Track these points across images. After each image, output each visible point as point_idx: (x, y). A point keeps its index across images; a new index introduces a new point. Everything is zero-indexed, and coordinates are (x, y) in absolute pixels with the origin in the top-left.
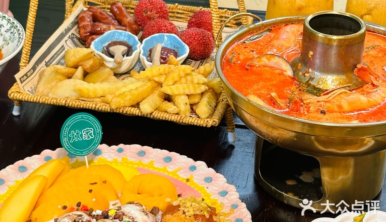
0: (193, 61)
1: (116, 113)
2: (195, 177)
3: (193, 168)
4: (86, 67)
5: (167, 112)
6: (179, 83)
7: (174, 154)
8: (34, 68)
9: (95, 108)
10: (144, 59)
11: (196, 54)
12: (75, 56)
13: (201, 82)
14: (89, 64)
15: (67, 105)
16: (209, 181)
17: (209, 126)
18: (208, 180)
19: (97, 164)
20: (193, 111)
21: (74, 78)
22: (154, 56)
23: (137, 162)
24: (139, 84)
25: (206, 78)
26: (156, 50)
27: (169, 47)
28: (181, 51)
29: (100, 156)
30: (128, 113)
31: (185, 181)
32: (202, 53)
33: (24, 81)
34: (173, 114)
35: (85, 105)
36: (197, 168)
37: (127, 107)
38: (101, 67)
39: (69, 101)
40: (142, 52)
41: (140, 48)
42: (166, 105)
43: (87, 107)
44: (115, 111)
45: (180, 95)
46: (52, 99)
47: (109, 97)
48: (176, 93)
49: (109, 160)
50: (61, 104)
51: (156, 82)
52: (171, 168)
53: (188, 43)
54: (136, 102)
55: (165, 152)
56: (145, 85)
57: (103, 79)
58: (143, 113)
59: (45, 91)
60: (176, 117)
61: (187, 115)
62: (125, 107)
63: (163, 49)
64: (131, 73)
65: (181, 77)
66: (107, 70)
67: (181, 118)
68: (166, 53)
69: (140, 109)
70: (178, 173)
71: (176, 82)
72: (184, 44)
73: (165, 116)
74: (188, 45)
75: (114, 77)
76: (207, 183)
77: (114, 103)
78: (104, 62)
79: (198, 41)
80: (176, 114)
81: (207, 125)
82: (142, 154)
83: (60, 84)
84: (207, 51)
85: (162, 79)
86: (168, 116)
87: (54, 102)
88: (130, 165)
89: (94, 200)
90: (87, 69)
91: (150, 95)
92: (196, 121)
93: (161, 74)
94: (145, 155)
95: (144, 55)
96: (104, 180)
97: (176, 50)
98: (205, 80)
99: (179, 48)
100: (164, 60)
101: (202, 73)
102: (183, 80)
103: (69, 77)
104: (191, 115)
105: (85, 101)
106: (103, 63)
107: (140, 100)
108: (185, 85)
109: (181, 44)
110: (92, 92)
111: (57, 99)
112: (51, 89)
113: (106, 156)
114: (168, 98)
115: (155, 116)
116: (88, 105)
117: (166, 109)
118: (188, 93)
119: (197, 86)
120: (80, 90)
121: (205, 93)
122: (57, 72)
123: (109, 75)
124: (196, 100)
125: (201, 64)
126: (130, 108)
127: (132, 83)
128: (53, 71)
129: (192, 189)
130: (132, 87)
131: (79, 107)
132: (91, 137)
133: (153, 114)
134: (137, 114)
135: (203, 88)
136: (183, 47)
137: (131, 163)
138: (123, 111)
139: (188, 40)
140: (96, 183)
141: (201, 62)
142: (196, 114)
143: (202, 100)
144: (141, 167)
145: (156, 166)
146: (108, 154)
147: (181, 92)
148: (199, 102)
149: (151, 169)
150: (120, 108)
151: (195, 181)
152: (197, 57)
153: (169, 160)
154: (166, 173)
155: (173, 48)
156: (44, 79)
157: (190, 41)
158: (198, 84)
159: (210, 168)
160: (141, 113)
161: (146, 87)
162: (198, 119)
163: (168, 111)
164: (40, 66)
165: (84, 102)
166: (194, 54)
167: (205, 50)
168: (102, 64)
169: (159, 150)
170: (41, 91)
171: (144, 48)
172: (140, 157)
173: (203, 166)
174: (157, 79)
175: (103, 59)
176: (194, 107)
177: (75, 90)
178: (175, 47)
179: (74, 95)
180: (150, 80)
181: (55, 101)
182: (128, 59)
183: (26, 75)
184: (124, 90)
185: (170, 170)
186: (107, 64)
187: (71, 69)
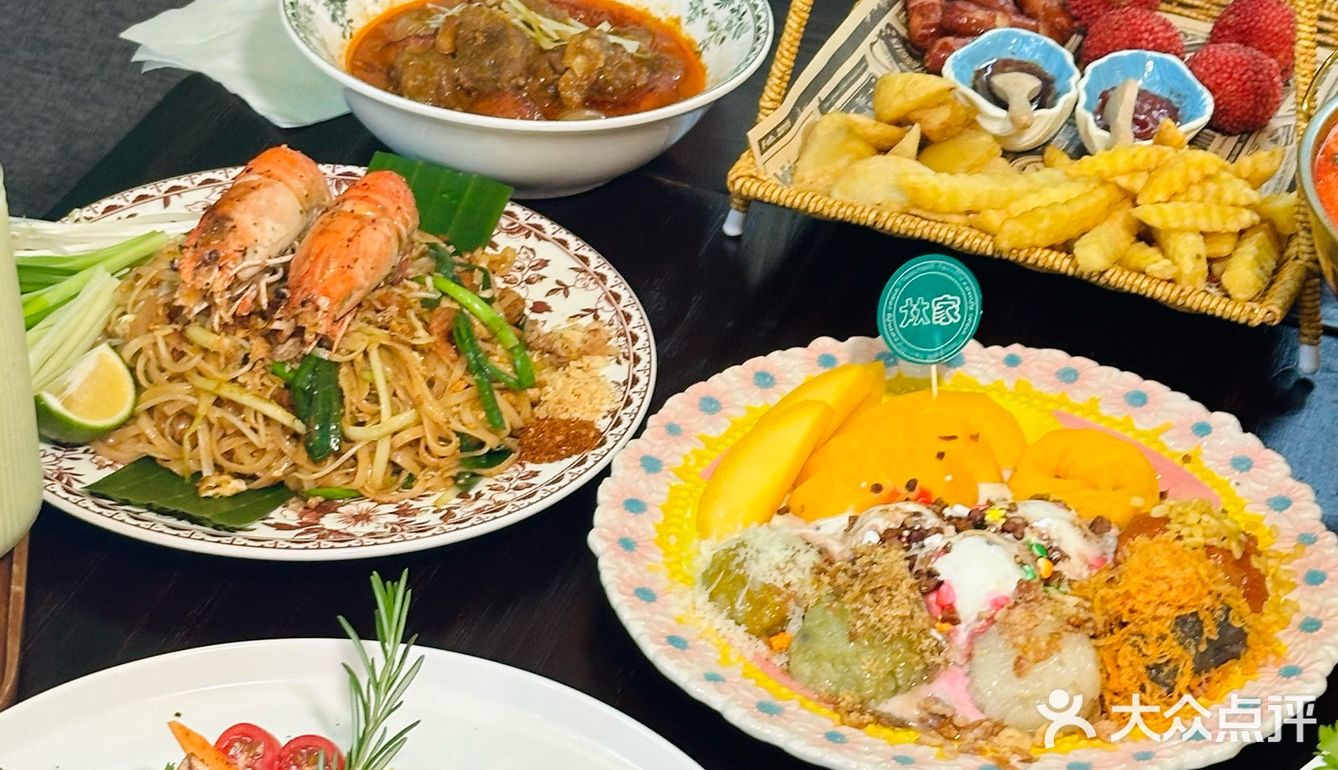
0: (1218, 135)
1: (1007, 260)
2: (1205, 452)
3: (1203, 430)
4: (927, 128)
5: (1144, 273)
6: (1183, 197)
7: (1153, 387)
8: (793, 116)
9: (954, 241)
10: (1087, 119)
11: (1231, 119)
12: (904, 95)
13: (1243, 201)
14: (937, 119)
15: (879, 226)
16: (1243, 466)
17: (1255, 323)
18: (1242, 464)
19: (952, 389)
20: (1213, 279)
21: (897, 154)
22: (1116, 116)
23: (1054, 395)
24: (1074, 190)
25: (1254, 189)
26: (1122, 98)
27: (1156, 90)
28: (1189, 108)
29: (958, 369)
30: (1040, 263)
31: (1178, 460)
32: (1246, 118)
33: (768, 148)
34: (1162, 280)
35: (926, 231)
36: (1214, 430)
37: (1040, 250)
38: (967, 130)
39: (885, 215)
40: (1083, 99)
41: (1077, 88)
42: (1143, 255)
43: (933, 238)
44: (1005, 256)
45: (1182, 231)
46: (841, 206)
47: (993, 219)
48: (1175, 225)
49: (983, 382)
50: (862, 222)
51: (1120, 189)
52: (1142, 423)
53: (1212, 85)
54: (1061, 240)
55: (1131, 379)
56: (1090, 194)
57: (971, 162)
58: (1079, 269)
59: (821, 180)
60: (1168, 290)
61: (1197, 285)
62: (1035, 247)
63: (1143, 95)
64: (1046, 155)
65: (1191, 184)
66: (985, 139)
67: (1183, 294)
68: (1147, 107)
69: (1073, 258)
70: (1162, 438)
71: (1175, 194)
72: (1200, 87)
73: (1138, 282)
74: (1212, 91)
75: (1003, 161)
76: (1237, 473)
77: (1007, 235)
78: (979, 118)
79: (1240, 83)
80: (1170, 281)
81: (1248, 320)
82: (1069, 376)
83: (860, 166)
84: (1260, 112)
85: (1137, 183)
86: (1145, 284)
87: (845, 213)
88: (1036, 402)
89: (949, 478)
90: (930, 130)
91: (1102, 222)
92: (1222, 306)
93: (1135, 170)
94: (1076, 379)
95: (1087, 107)
96: (975, 433)
97: (1174, 99)
98: (1254, 196)
99: (1185, 97)
100: (1143, 129)
101: (1245, 176)
102: (1196, 192)
103: (883, 150)
104: (1208, 289)
105: (929, 220)
106: (974, 121)
107: (1074, 232)
108: (1200, 206)
109: (1191, 88)
110: (944, 197)
111: (855, 208)
112: (837, 177)
113: (976, 372)
114: (1146, 235)
115: (1113, 280)
116: (935, 231)
117: (1142, 265)
118: (1205, 228)
119: (1231, 210)
120: (915, 190)
121: (1248, 234)
122: (850, 131)
123: (990, 155)
124: (1224, 248)
125: (1239, 146)
126: (1047, 252)
127: (1055, 184)
128: (840, 129)
129: (1198, 484)
130: (1055, 195)
131: (910, 233)
132: (951, 320)
133: (1108, 275)
134: (1063, 270)
135: (1247, 218)
136: (1199, 95)
137: (1039, 396)
138: (1027, 258)
139: (1213, 78)
140: (954, 438)
141: (1239, 141)
142: (1219, 286)
143: (1240, 250)
144: (1064, 409)
145: (1104, 412)
146: (980, 366)
147: (1188, 223)
148: (1230, 256)
149: (1091, 418)
150: (1020, 250)
151: (1207, 463)
152: (1231, 125)
153: (1140, 401)
154: (1130, 434)
155: (1165, 95)
156: (814, 148)
157: (1219, 81)
158: (1234, 205)
159: (1249, 435)
160: (1077, 267)
161: (1093, 200)
162: (1227, 300)
163: (1147, 271)
164: (808, 109)
165: (925, 222)
166: (1224, 118)
167: (1255, 109)
168: (970, 123)
169: (1115, 371)
170: (808, 181)
171: (1088, 89)
172: (1064, 384)
173: (1229, 428)
174: (1123, 181)
175: (974, 109)
176: (1217, 268)
177: (899, 188)
178: (1171, 93)
179: (897, 200)
180: (1104, 182)
181: (849, 212)
182: (1044, 116)
183: (773, 132)
184: (1033, 201)
185: (1139, 427)
186: (985, 124)
187: (888, 126)
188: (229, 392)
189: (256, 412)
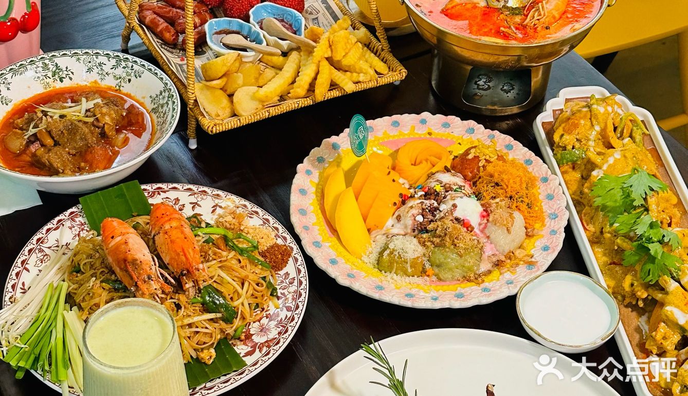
26: (277, 26)
29: (341, 149)
94: (372, 129)
113: (346, 146)
128: (202, 90)
145: (391, 134)
146: (345, 143)
149: (390, 139)
153: (397, 124)
156: (204, 102)
163: (361, 81)
179: (257, 104)
188: (187, 321)
189: (200, 321)
